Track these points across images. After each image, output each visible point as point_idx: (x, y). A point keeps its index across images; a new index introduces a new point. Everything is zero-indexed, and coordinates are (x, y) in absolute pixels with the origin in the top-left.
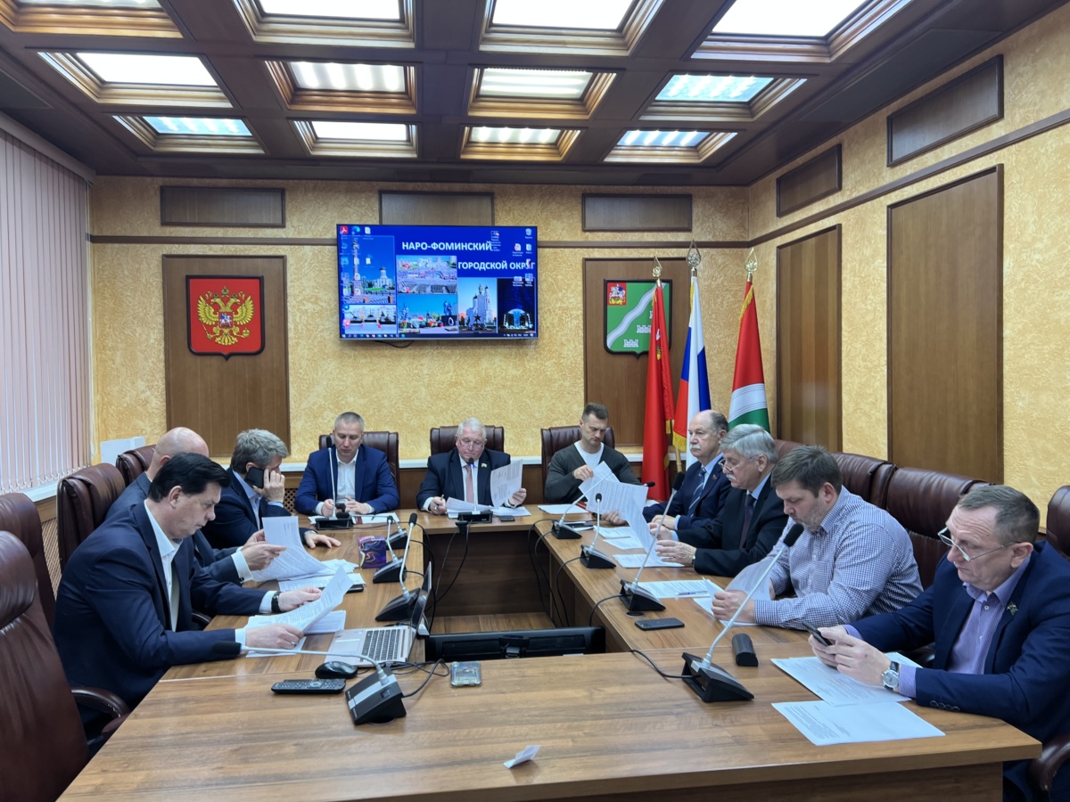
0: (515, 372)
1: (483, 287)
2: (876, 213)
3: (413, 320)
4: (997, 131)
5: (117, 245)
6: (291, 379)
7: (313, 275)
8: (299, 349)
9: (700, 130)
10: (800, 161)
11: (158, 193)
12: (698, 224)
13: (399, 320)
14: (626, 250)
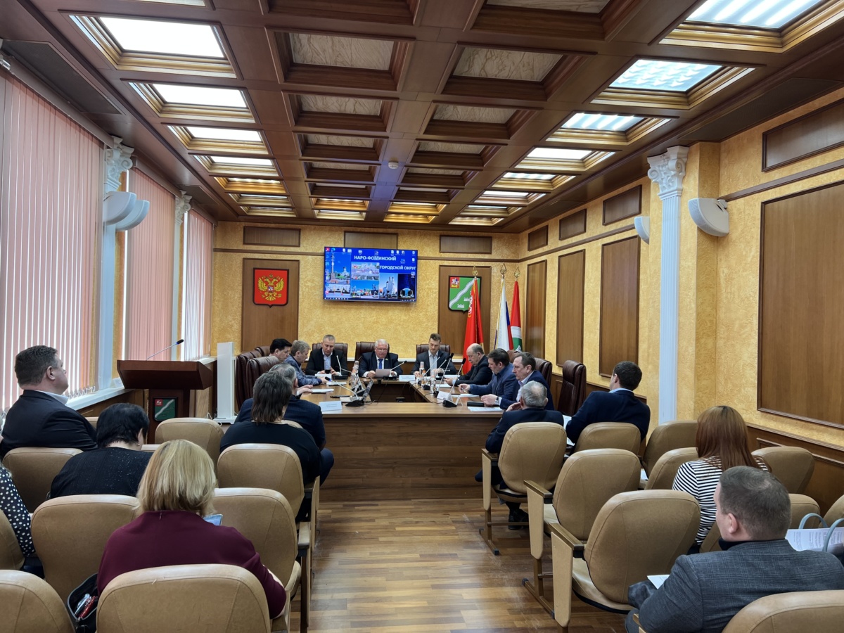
0: (405, 318)
2: (555, 258)
3: (357, 292)
4: (584, 237)
6: (299, 317)
7: (312, 269)
8: (304, 304)
11: (242, 229)
12: (494, 251)
13: (351, 292)
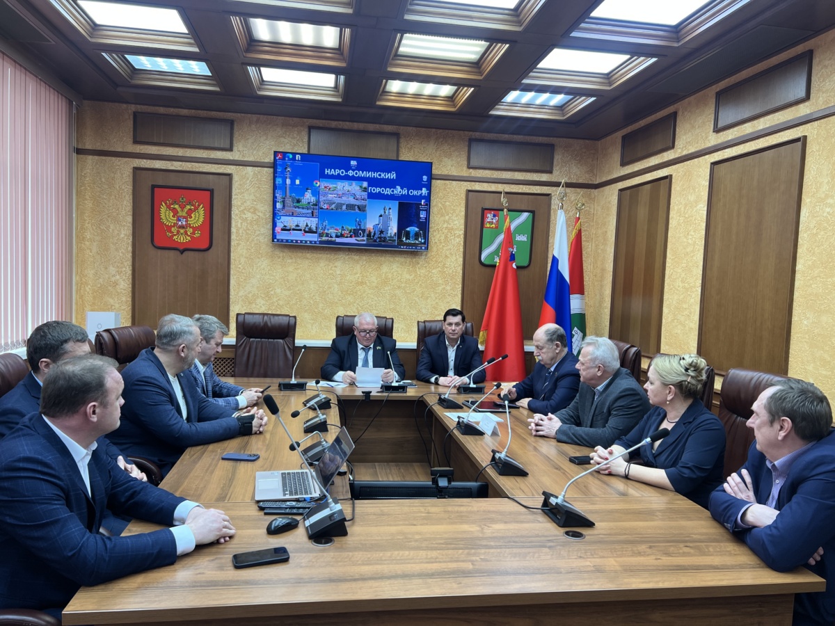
0: (408, 277)
1: (387, 208)
2: (701, 168)
3: (330, 231)
4: (803, 110)
5: (96, 157)
6: (232, 272)
7: (253, 190)
8: (239, 248)
9: (567, 93)
10: (642, 123)
11: (132, 117)
12: (558, 168)
13: (320, 231)
14: (500, 185)
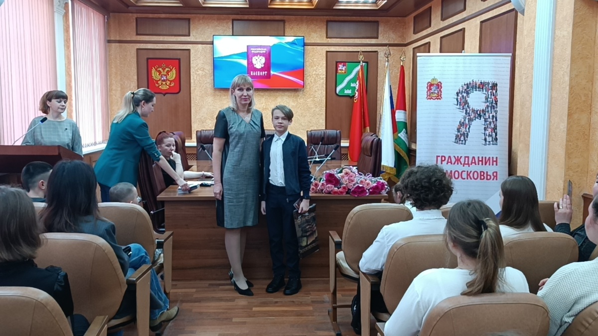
6: (192, 105)
7: (202, 58)
8: (196, 91)
11: (135, 21)
12: (381, 35)
14: (346, 47)
